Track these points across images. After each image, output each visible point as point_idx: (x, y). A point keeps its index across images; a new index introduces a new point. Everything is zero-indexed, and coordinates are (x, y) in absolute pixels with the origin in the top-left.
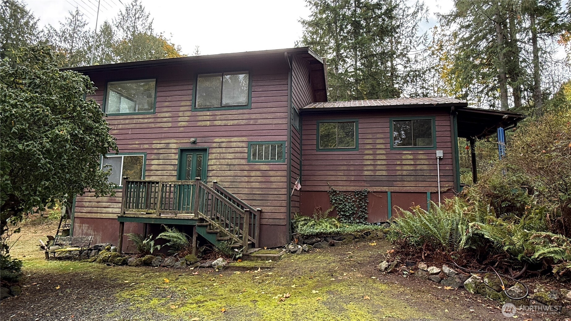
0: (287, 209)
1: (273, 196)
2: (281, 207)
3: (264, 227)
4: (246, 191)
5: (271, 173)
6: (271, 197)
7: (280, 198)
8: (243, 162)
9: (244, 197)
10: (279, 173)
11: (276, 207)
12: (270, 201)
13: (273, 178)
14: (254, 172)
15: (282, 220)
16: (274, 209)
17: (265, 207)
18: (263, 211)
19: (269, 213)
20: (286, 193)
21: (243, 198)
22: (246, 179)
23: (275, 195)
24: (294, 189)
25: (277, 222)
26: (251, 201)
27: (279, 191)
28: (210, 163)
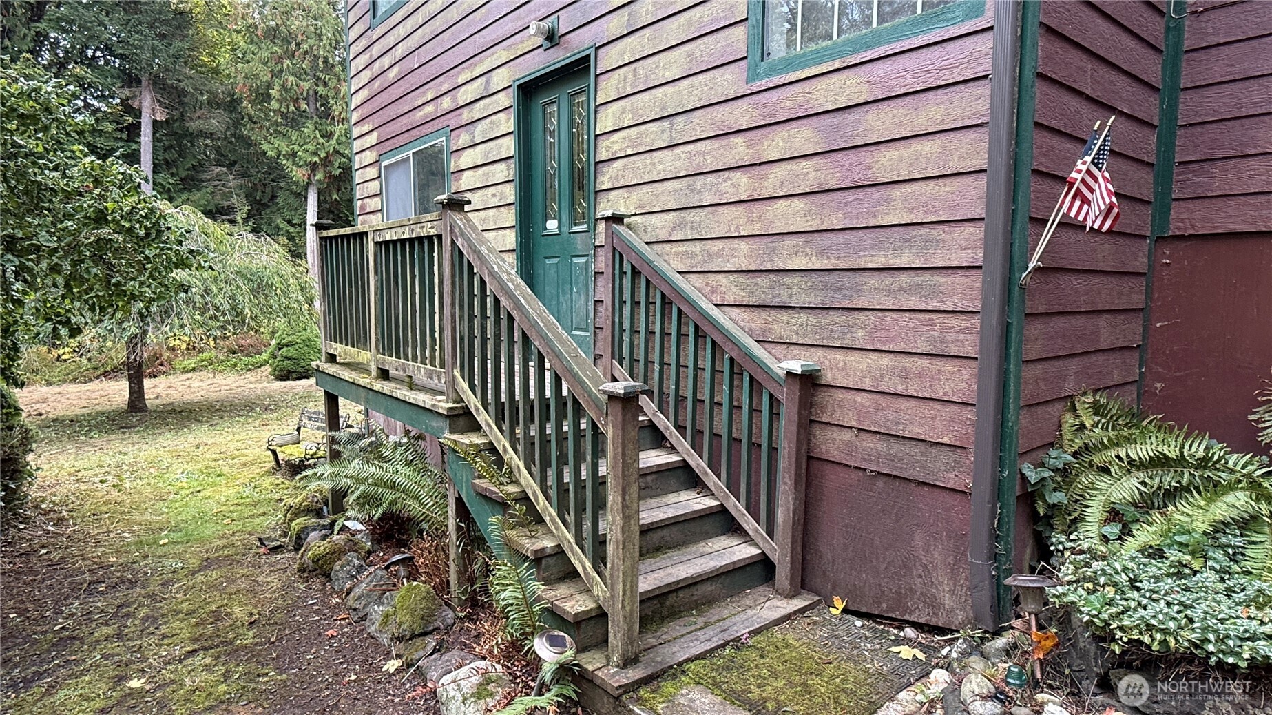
0: (981, 377)
1: (887, 280)
2: (939, 364)
3: (833, 481)
4: (743, 255)
5: (880, 123)
6: (873, 291)
7: (936, 292)
8: (730, 81)
9: (733, 289)
10: (934, 112)
11: (906, 362)
12: (871, 318)
13: (892, 152)
14: (782, 132)
15: (943, 457)
16: (890, 371)
17: (839, 356)
18: (829, 377)
19: (860, 398)
20: (977, 256)
21: (730, 299)
22: (741, 184)
23: (904, 278)
24: (1055, 219)
25: (911, 462)
26: (765, 314)
27: (927, 243)
28: (606, 121)
